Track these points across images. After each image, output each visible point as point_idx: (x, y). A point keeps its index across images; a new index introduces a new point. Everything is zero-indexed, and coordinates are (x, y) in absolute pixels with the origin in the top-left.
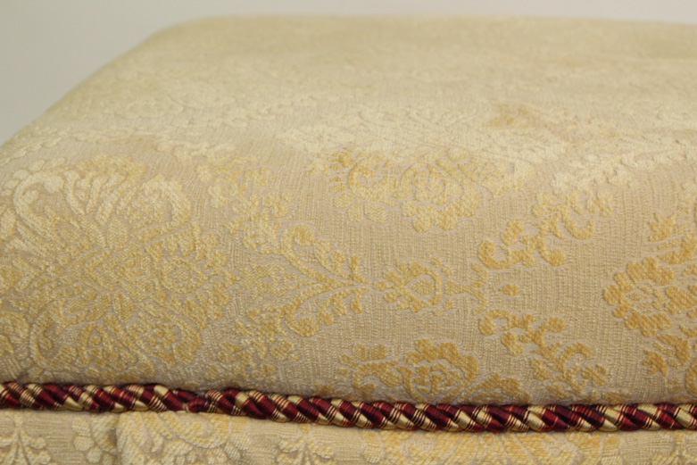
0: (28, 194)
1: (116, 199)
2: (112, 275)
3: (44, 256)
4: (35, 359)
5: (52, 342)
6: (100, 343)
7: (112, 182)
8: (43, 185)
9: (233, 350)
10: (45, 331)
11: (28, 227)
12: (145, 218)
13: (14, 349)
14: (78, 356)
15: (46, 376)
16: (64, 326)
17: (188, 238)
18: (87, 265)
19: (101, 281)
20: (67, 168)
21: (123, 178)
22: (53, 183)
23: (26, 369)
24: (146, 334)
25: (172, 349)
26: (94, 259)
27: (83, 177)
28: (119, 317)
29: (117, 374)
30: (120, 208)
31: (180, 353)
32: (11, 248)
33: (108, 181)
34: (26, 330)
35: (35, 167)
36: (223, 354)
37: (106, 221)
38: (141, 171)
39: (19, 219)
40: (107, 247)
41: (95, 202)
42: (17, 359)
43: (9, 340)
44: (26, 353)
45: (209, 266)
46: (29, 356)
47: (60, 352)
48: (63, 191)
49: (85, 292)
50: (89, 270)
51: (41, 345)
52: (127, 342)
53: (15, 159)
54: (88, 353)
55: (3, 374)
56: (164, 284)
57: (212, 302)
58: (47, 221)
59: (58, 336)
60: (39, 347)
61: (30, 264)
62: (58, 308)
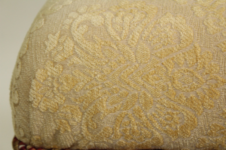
0: (81, 28)
1: (141, 30)
2: (140, 80)
3: (94, 68)
4: (84, 135)
5: (97, 124)
6: (129, 125)
7: (137, 18)
8: (90, 22)
9: (218, 129)
10: (92, 117)
11: (82, 49)
12: (162, 42)
13: (71, 129)
14: (113, 133)
15: (90, 146)
16: (106, 114)
17: (192, 54)
18: (122, 74)
19: (132, 84)
20: (104, 10)
21: (144, 16)
22: (97, 20)
23: (77, 141)
24: (160, 119)
25: (176, 128)
26: (127, 69)
27: (116, 15)
28: (143, 108)
29: (137, 144)
30: (145, 36)
31: (182, 130)
32: (71, 63)
33: (134, 18)
34: (80, 117)
35: (82, 10)
36: (211, 131)
37: (135, 44)
38: (155, 11)
39: (76, 43)
40: (137, 61)
41: (127, 32)
42: (72, 135)
43: (68, 123)
44: (79, 131)
45: (206, 73)
46: (80, 133)
47: (102, 131)
48: (105, 26)
49: (121, 92)
50: (124, 77)
51: (89, 126)
52: (147, 124)
53: (66, 5)
54: (120, 131)
55: (63, 144)
56: (174, 85)
57: (208, 97)
58: (96, 45)
59: (101, 120)
60: (88, 127)
61: (84, 73)
62: (102, 102)
